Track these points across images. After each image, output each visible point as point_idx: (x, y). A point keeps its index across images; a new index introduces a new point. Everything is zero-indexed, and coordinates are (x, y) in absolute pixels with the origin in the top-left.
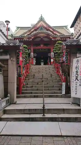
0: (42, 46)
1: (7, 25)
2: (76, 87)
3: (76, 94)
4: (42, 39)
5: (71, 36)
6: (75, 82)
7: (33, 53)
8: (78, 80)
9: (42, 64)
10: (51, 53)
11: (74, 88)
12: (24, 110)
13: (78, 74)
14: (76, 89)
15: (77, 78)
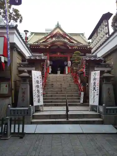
0: (59, 54)
1: (26, 34)
2: (94, 96)
3: (94, 102)
4: (59, 47)
5: (88, 45)
6: (92, 92)
7: (49, 61)
8: (96, 90)
9: (59, 72)
10: (68, 62)
11: (92, 97)
12: (50, 115)
13: (95, 85)
14: (94, 98)
15: (94, 89)
